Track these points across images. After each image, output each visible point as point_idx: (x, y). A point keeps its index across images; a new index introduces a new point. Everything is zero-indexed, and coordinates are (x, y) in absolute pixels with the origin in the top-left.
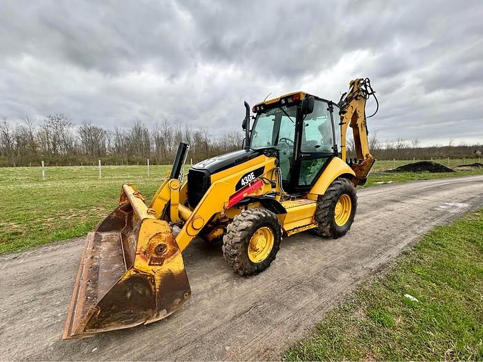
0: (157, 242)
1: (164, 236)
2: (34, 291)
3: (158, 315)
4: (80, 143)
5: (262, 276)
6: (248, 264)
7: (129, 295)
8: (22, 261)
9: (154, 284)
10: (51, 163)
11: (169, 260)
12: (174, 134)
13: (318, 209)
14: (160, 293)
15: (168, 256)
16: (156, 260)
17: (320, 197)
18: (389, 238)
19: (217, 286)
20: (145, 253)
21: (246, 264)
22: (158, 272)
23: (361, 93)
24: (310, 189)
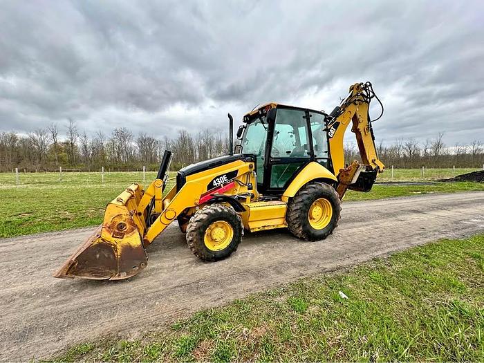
0: (119, 221)
1: (124, 217)
2: (59, 255)
3: (119, 275)
4: (137, 152)
5: (220, 263)
6: (204, 251)
7: (98, 256)
8: (61, 236)
9: (116, 251)
10: (115, 168)
11: (128, 235)
12: (215, 143)
13: (288, 210)
14: (121, 259)
15: (127, 233)
16: (118, 234)
17: (290, 199)
18: (372, 245)
19: (178, 265)
20: (109, 228)
21: (202, 250)
22: (120, 243)
23: (361, 97)
24: (284, 192)
